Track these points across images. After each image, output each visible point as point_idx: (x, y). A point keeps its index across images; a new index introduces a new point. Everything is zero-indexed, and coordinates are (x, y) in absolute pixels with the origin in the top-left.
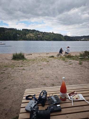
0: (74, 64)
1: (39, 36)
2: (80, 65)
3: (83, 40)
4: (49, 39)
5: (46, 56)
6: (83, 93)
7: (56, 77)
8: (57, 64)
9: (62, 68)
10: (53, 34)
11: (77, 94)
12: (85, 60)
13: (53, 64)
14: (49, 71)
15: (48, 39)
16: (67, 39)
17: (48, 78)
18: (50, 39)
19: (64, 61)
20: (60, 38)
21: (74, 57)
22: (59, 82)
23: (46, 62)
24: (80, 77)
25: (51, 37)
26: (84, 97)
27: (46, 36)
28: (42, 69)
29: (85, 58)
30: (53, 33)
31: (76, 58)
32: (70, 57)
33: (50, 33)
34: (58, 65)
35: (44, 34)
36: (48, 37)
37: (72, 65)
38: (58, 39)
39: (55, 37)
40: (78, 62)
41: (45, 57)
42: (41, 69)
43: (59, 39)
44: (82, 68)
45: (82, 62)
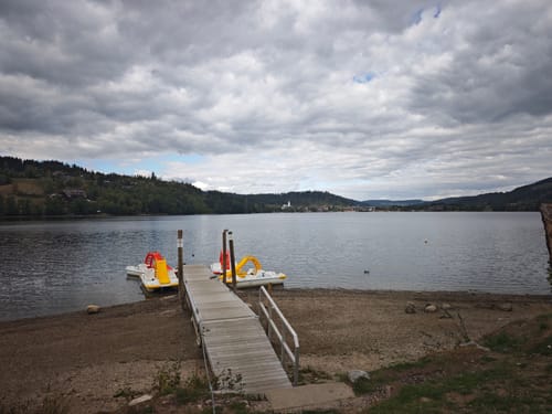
1: (68, 192)
3: (287, 210)
4: (125, 206)
10: (152, 185)
15: (118, 205)
18: (132, 208)
20: (185, 200)
25: (135, 197)
27: (112, 194)
30: (153, 177)
35: (101, 184)
36: (122, 196)
38: (174, 204)
39: (159, 196)
43: (179, 205)
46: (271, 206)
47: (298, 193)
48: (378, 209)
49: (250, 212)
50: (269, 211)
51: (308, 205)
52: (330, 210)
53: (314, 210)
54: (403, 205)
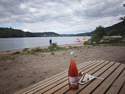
0: (47, 56)
2: (53, 55)
3: (45, 36)
4: (6, 35)
5: (8, 54)
6: (87, 72)
7: (34, 72)
8: (27, 59)
9: (36, 62)
10: (11, 30)
11: (85, 74)
12: (55, 51)
13: (22, 60)
14: (19, 69)
15: (4, 35)
16: (29, 35)
17: (22, 76)
19: (34, 55)
20: (21, 34)
21: (43, 50)
22: (41, 77)
23: (11, 59)
24: (59, 65)
25: (8, 33)
26: (91, 75)
27: (2, 32)
28: (8, 69)
29: (54, 49)
30: (11, 28)
31: (46, 50)
32: (40, 51)
33: (7, 28)
34: (30, 60)
36: (5, 33)
37: (45, 56)
38: (19, 35)
39: (14, 33)
40: (49, 53)
41: (5, 55)
42: (5, 69)
44: (56, 57)
45: (53, 53)
46: (41, 35)
47: (47, 32)
48: (65, 36)
49: (37, 37)
50: (41, 37)
51: (50, 35)
52: (55, 36)
53: (51, 36)
54: (70, 35)
